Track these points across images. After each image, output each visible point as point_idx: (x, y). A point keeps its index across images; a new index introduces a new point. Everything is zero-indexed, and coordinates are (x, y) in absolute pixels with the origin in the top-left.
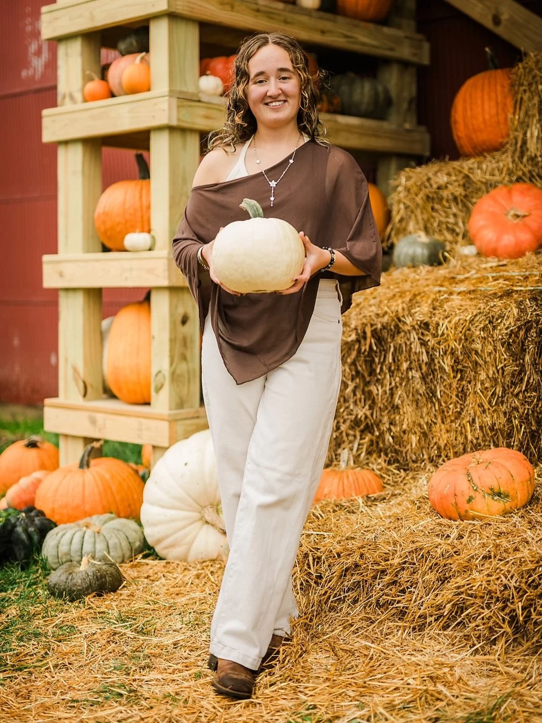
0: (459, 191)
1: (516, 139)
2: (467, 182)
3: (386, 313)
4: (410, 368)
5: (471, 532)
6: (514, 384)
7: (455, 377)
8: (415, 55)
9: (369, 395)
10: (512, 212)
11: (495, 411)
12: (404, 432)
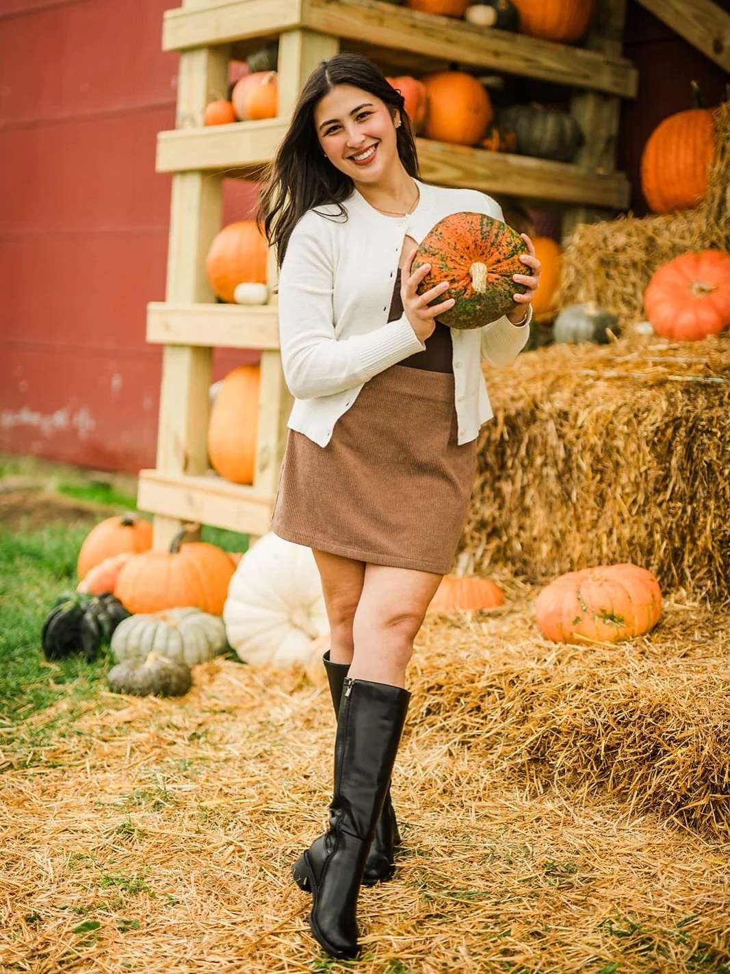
0: (640, 255)
1: (713, 195)
2: (650, 244)
3: (521, 397)
4: (544, 464)
5: (573, 658)
6: (657, 491)
7: (593, 478)
8: (616, 84)
9: (498, 493)
10: (696, 286)
11: (635, 522)
12: (535, 539)
